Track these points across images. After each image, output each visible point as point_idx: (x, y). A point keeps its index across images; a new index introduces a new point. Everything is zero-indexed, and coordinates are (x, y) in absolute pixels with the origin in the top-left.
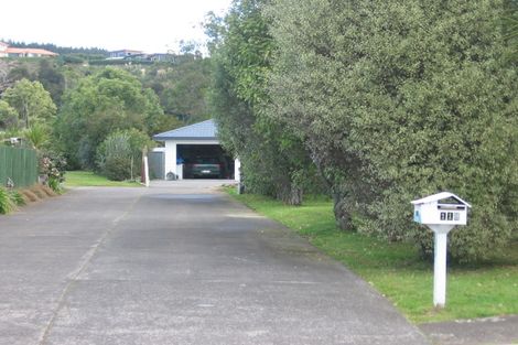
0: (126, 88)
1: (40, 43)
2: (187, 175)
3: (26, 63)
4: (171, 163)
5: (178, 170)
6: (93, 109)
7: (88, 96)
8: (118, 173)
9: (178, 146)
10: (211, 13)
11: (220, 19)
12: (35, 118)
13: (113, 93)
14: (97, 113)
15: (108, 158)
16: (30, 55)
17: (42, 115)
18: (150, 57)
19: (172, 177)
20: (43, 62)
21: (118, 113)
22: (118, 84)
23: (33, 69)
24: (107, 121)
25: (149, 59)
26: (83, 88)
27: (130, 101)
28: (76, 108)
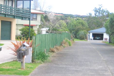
0: (82, 22)
1: (60, 13)
2: (94, 39)
3: (58, 17)
4: (91, 37)
5: (92, 38)
6: (76, 26)
7: (75, 23)
8: (82, 38)
9: (93, 33)
10: (96, 8)
11: (97, 9)
12: (63, 27)
13: (80, 23)
14: (76, 27)
15: (80, 36)
16: (59, 15)
17: (64, 27)
18: (82, 16)
19: (91, 39)
20: (61, 17)
21: (81, 27)
22: (81, 21)
23: (59, 18)
24: (79, 28)
25: (81, 16)
26: (74, 22)
27: (83, 25)
28: (72, 26)
